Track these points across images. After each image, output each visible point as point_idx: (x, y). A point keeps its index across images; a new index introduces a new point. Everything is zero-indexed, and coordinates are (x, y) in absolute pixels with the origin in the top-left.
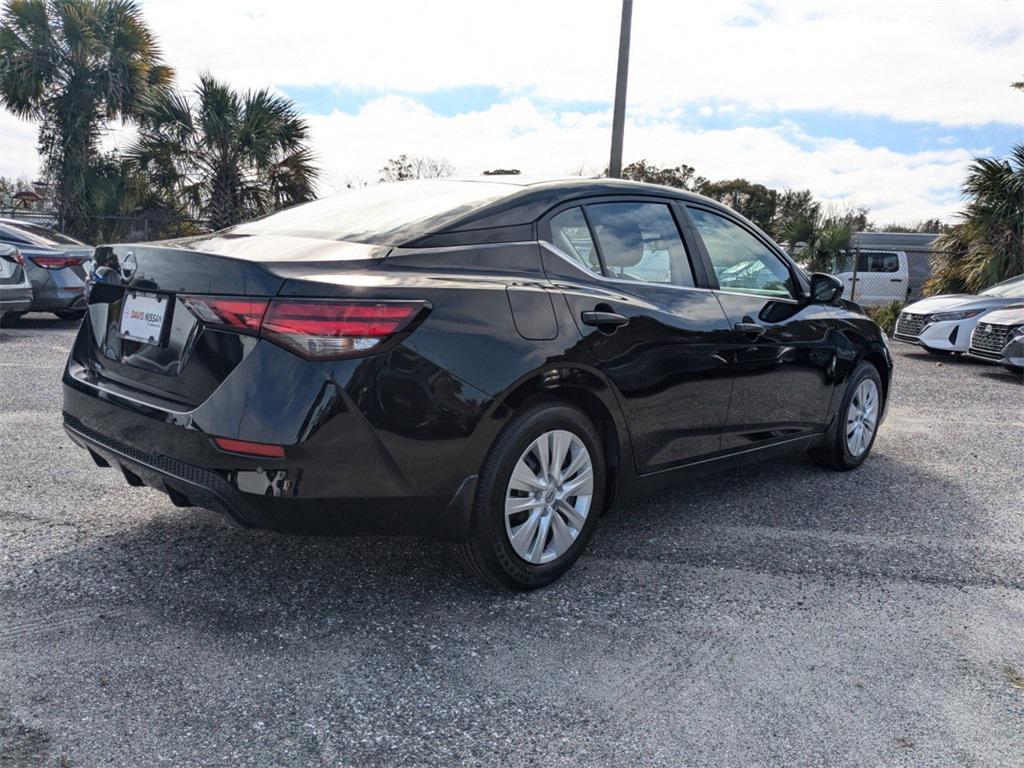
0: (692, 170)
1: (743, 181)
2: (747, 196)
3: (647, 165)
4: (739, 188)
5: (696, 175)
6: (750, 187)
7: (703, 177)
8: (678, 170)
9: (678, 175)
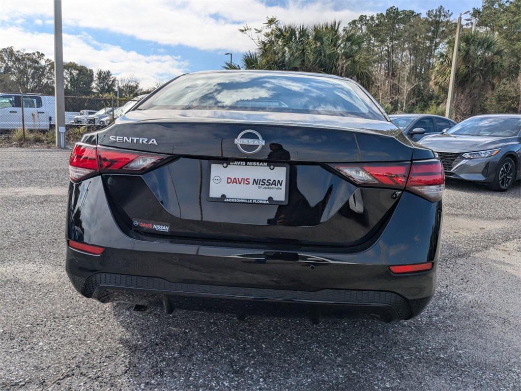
0: (43, 55)
1: (74, 63)
2: (77, 72)
3: (15, 50)
4: (72, 67)
5: (46, 58)
6: (78, 66)
7: (50, 59)
8: (34, 54)
9: (34, 57)
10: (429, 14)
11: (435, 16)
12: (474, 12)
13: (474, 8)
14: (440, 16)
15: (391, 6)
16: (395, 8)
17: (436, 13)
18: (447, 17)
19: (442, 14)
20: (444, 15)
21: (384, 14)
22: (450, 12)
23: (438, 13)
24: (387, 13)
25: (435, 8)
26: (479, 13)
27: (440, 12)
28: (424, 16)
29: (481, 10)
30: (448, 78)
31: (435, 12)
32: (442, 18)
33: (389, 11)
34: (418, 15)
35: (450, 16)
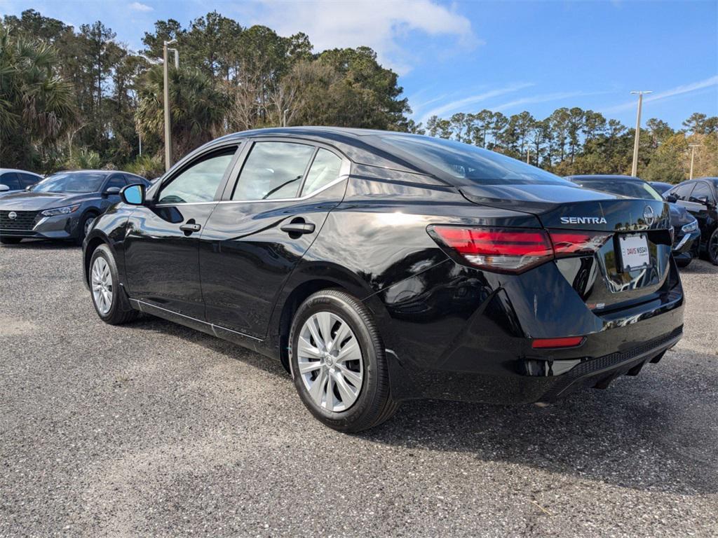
10: (84, 28)
11: (93, 34)
12: (147, 37)
13: (146, 33)
14: (100, 35)
15: (28, 9)
16: (34, 12)
17: (94, 30)
18: (109, 38)
19: (102, 32)
20: (105, 35)
21: (19, 17)
22: (113, 32)
23: (97, 31)
24: (23, 17)
25: (91, 23)
26: (154, 40)
27: (98, 29)
28: (77, 31)
29: (155, 37)
30: (160, 123)
31: (92, 28)
32: (103, 38)
33: (28, 15)
34: (69, 28)
35: (113, 37)
